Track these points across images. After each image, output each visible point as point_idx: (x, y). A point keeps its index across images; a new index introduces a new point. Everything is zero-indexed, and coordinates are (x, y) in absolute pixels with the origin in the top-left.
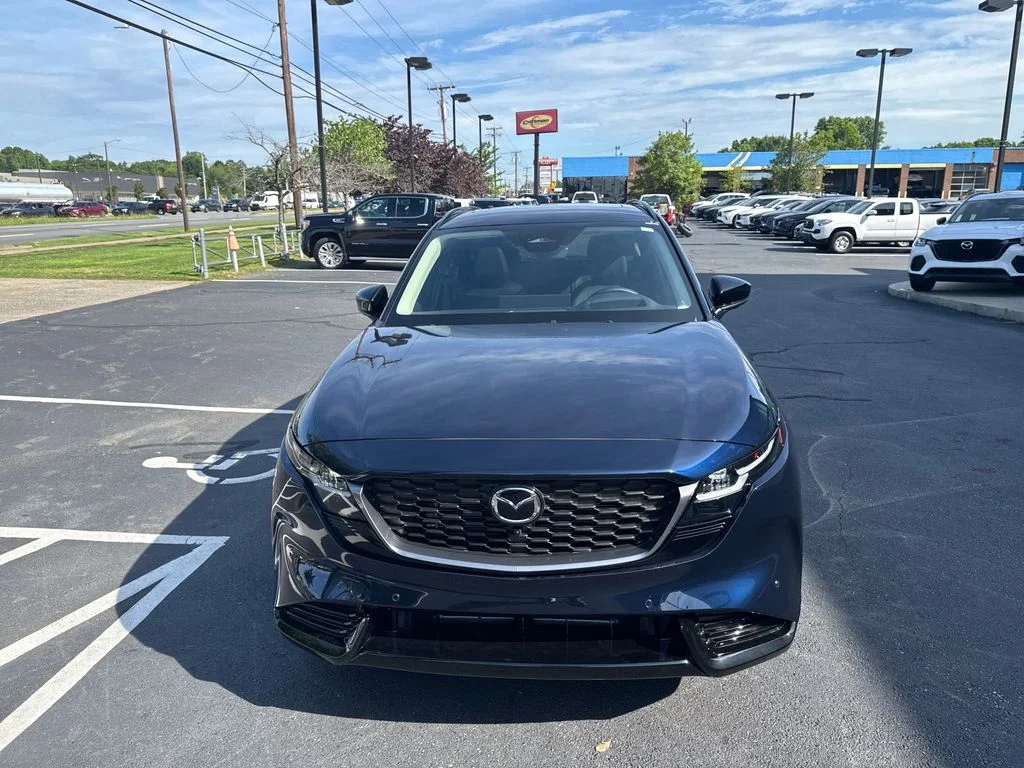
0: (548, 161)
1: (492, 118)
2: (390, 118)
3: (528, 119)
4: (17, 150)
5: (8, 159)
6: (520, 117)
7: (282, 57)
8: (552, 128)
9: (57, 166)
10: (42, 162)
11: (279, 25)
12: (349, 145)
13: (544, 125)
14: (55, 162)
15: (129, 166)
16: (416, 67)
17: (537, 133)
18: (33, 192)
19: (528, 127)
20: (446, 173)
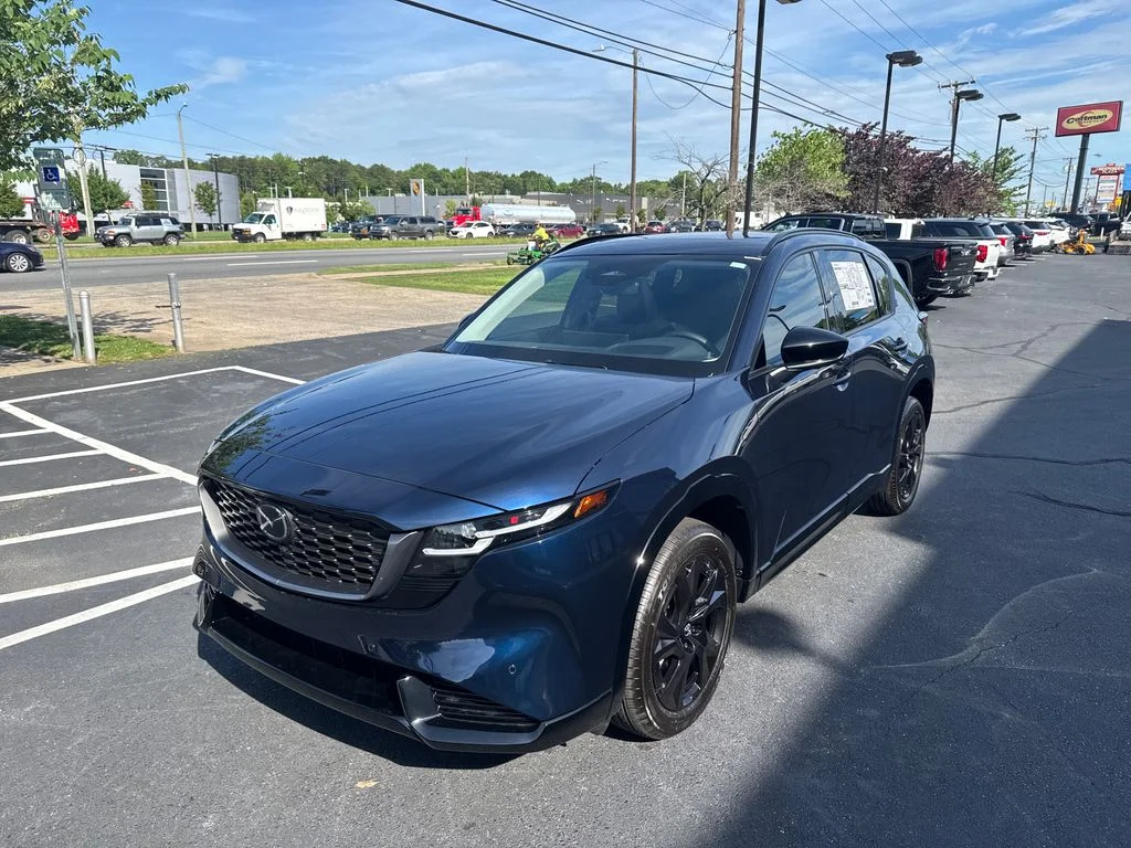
0: (1115, 169)
1: (1019, 118)
2: (865, 126)
3: (1076, 116)
4: (533, 173)
5: (524, 182)
6: (1064, 114)
7: (734, 67)
8: (1112, 126)
9: (564, 189)
10: (550, 184)
11: (736, 32)
12: (801, 158)
13: (1100, 122)
14: (562, 185)
15: (623, 187)
16: (901, 64)
17: (1086, 134)
18: (545, 214)
19: (1075, 126)
20: (932, 188)
